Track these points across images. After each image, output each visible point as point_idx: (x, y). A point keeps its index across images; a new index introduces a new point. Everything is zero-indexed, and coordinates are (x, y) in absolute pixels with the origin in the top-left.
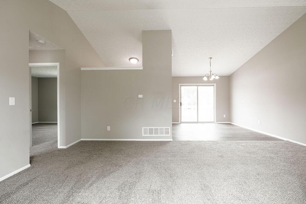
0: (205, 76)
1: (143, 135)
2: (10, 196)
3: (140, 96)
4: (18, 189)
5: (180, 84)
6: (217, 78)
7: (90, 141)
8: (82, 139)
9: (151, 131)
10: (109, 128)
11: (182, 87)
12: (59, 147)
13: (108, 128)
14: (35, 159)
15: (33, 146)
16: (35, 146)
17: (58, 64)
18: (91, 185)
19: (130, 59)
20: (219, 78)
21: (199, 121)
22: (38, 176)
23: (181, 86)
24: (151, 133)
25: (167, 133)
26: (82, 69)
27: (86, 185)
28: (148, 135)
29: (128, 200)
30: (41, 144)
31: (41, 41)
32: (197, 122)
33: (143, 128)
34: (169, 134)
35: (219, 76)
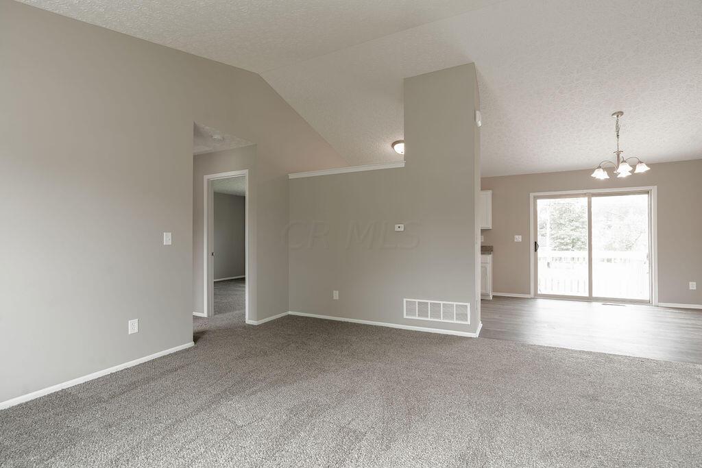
0: (599, 167)
1: (405, 317)
2: (148, 383)
3: (400, 228)
4: (163, 374)
5: (532, 195)
6: (642, 169)
7: (302, 317)
8: (290, 313)
9: (423, 309)
10: (336, 295)
11: (539, 202)
12: (248, 321)
13: (334, 294)
14: (206, 336)
15: (215, 314)
16: (216, 316)
17: (246, 172)
18: (254, 393)
19: (393, 145)
20: (648, 169)
21: (594, 295)
22: (194, 363)
23: (536, 198)
24: (423, 312)
25: (462, 316)
26: (291, 176)
27: (247, 392)
28: (417, 318)
29: (294, 433)
30: (227, 314)
31: (216, 137)
32: (590, 299)
33: (405, 300)
34: (467, 320)
35: (648, 165)
